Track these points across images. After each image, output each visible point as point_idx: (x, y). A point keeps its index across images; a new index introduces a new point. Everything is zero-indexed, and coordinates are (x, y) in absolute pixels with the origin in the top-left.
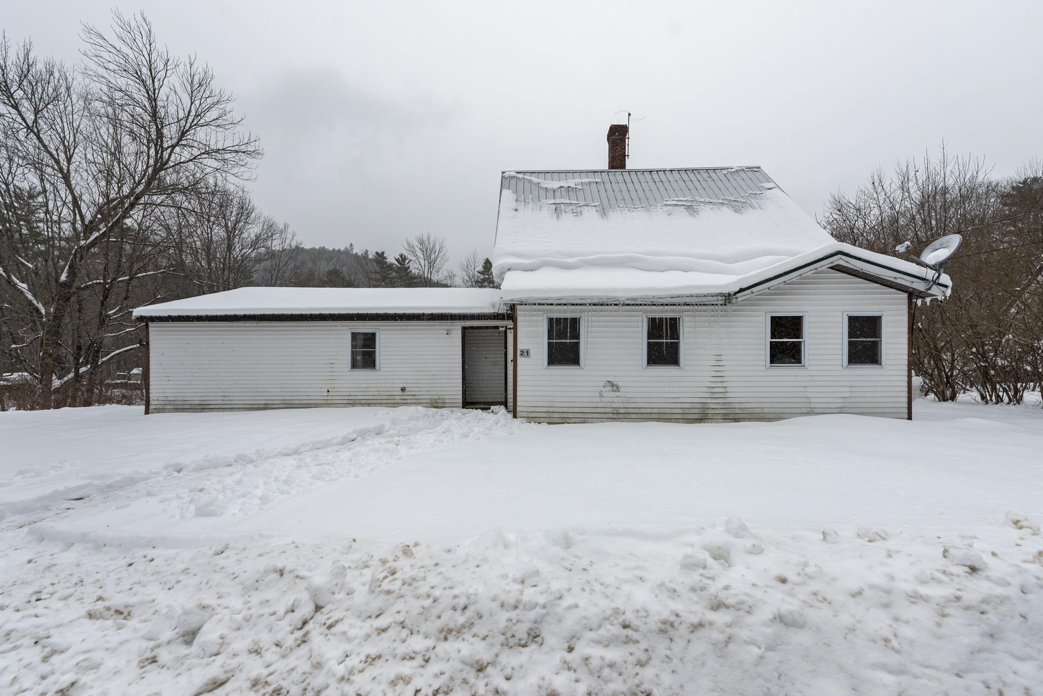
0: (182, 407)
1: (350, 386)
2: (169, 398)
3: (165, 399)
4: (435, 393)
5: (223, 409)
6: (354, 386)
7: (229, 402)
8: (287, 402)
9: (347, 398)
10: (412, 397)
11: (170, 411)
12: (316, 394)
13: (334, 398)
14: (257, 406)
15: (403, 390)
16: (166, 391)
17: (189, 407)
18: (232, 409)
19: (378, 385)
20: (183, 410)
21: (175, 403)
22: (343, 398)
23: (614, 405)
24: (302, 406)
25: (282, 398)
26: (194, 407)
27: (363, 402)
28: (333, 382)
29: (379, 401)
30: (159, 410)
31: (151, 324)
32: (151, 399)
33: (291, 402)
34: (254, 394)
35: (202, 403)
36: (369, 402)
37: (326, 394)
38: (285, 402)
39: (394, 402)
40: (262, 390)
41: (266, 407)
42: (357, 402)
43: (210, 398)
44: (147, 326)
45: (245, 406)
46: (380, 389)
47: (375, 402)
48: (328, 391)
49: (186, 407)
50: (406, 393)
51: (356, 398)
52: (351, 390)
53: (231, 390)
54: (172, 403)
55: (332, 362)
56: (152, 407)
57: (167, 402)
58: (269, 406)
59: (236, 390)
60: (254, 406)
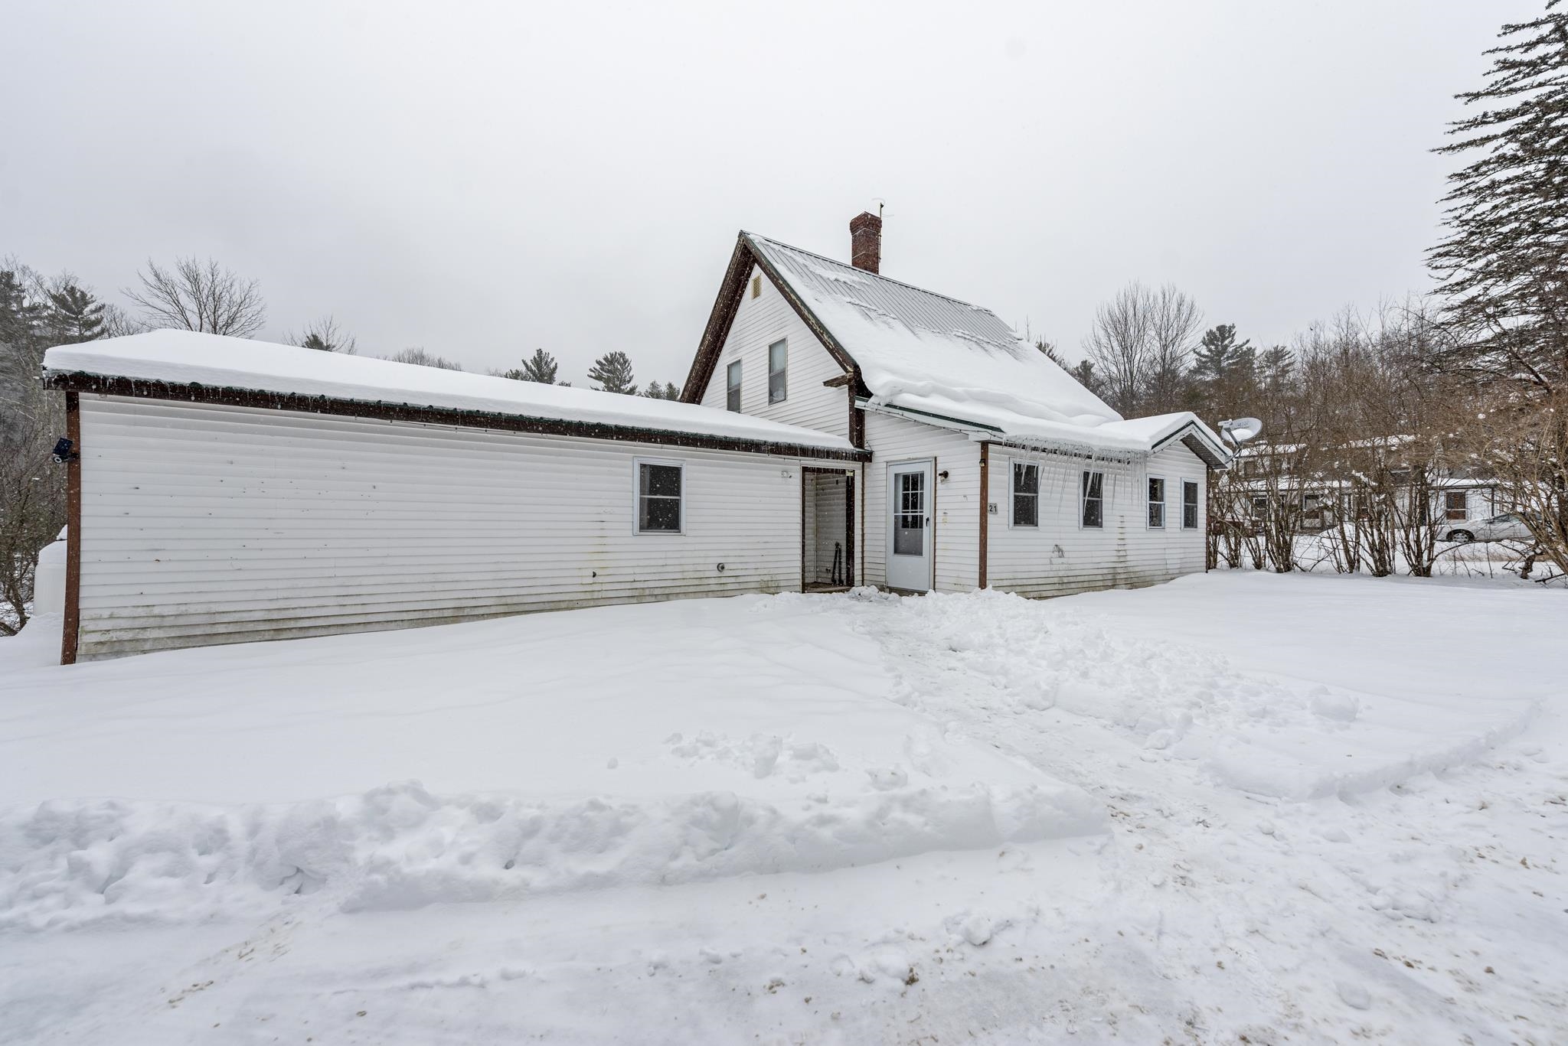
0: (209, 630)
1: (634, 563)
2: (156, 611)
3: (141, 612)
4: (765, 572)
5: (343, 628)
6: (641, 563)
7: (359, 609)
8: (509, 601)
9: (628, 586)
10: (733, 580)
11: (160, 646)
12: (570, 581)
13: (605, 587)
14: (436, 614)
15: (721, 567)
16: (146, 589)
17: (231, 628)
18: (366, 626)
19: (683, 561)
20: (210, 639)
21: (181, 621)
22: (623, 586)
23: (1061, 574)
24: (541, 606)
25: (497, 593)
26: (250, 627)
27: (657, 592)
28: (603, 556)
29: (683, 590)
30: (116, 649)
31: (86, 399)
32: (83, 615)
33: (515, 600)
34: (429, 587)
35: (275, 615)
36: (667, 591)
37: (591, 580)
38: (503, 601)
39: (706, 589)
40: (449, 578)
41: (458, 616)
42: (647, 592)
43: (303, 603)
44: (73, 406)
45: (405, 616)
46: (686, 568)
47: (678, 590)
48: (594, 575)
49: (221, 629)
50: (726, 573)
51: (645, 585)
52: (637, 570)
53: (365, 581)
54: (168, 622)
55: (603, 518)
56: (85, 640)
57: (152, 622)
58: (466, 612)
59: (379, 580)
60: (430, 615)
